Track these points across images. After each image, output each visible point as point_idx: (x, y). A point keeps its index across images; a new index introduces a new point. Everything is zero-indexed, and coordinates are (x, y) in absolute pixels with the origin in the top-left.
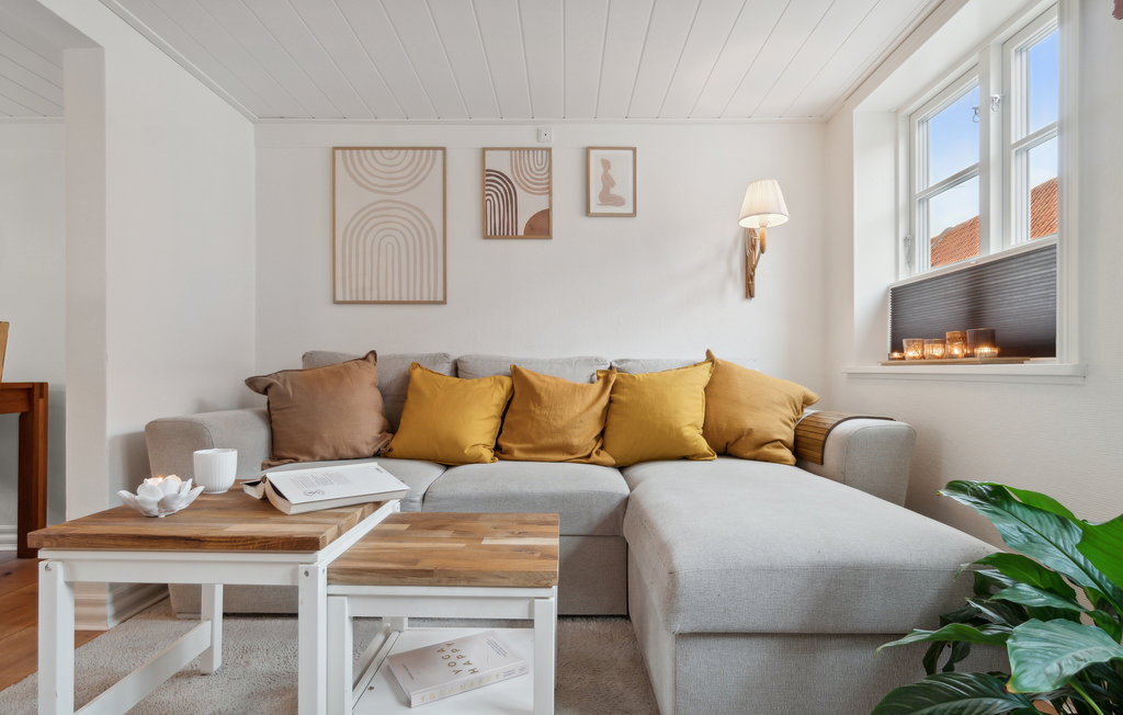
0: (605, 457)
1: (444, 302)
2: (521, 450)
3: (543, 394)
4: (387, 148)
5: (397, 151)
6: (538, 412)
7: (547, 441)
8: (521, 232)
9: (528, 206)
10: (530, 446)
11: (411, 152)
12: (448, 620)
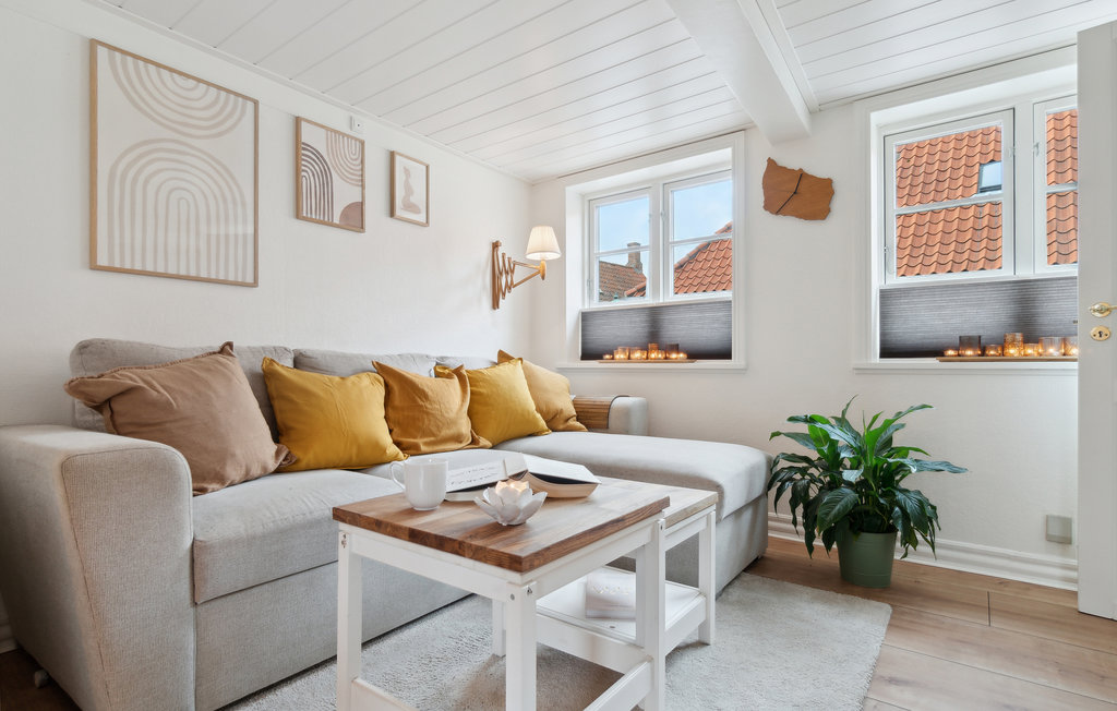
0: (483, 441)
1: (255, 284)
2: (426, 444)
3: (426, 390)
4: (181, 74)
5: (195, 82)
6: (429, 406)
7: (445, 432)
8: (336, 220)
9: (344, 194)
10: (432, 439)
11: (213, 91)
12: (421, 617)
